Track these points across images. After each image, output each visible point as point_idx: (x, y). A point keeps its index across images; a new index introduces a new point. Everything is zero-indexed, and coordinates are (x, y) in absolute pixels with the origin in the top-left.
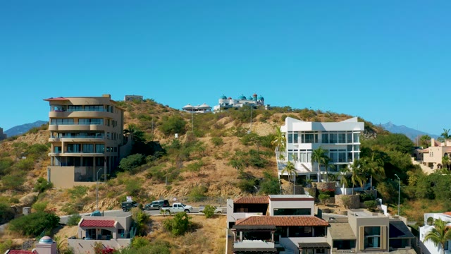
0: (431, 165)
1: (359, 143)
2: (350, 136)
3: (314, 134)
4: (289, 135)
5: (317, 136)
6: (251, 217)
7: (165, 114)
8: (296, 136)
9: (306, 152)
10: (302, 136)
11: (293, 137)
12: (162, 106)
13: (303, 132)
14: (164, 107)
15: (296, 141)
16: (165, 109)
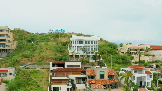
0: (123, 53)
1: (98, 44)
2: (95, 41)
3: (82, 41)
4: (73, 41)
5: (83, 41)
6: (58, 68)
7: (28, 35)
8: (76, 41)
9: (79, 47)
10: (78, 41)
11: (75, 42)
12: (27, 32)
13: (78, 40)
14: (28, 32)
15: (76, 43)
16: (28, 33)
